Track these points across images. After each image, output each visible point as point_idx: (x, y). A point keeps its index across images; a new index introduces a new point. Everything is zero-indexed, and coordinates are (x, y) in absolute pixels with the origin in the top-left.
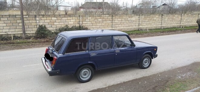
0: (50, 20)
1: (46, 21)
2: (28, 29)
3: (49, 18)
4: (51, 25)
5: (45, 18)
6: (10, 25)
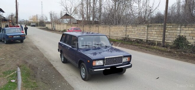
0: (192, 31)
1: (187, 32)
2: (170, 39)
3: (192, 28)
4: (192, 37)
5: (187, 29)
6: (159, 33)
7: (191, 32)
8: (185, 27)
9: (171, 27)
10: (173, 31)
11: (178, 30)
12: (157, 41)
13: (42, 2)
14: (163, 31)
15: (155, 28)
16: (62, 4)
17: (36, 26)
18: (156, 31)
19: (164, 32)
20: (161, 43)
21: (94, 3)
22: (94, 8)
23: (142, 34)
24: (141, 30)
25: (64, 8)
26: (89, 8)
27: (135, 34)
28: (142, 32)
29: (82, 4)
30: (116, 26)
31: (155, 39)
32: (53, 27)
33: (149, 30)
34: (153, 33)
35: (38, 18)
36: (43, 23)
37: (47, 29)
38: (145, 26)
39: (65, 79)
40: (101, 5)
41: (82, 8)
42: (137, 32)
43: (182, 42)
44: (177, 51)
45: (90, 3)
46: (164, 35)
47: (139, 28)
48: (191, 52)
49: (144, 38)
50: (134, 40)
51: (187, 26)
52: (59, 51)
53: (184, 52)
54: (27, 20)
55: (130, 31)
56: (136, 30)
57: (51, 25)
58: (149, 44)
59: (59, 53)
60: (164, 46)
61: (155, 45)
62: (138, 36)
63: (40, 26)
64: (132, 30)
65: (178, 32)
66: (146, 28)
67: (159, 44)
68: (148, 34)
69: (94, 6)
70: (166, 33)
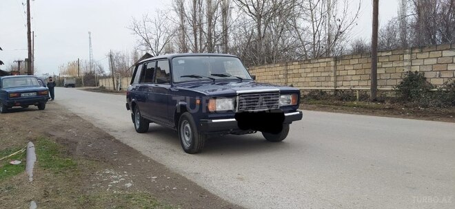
0: (437, 58)
1: (427, 62)
2: (389, 82)
3: (437, 52)
4: (438, 73)
5: (426, 55)
6: (362, 72)
7: (435, 61)
8: (422, 52)
9: (388, 56)
10: (395, 64)
11: (406, 60)
12: (359, 90)
13: (89, 33)
14: (370, 65)
15: (352, 62)
16: (136, 29)
17: (77, 87)
18: (356, 67)
19: (375, 68)
20: (369, 93)
21: (210, 25)
22: (210, 35)
23: (323, 79)
24: (319, 70)
25: (141, 38)
26: (198, 37)
27: (308, 80)
28: (323, 74)
29: (183, 28)
30: (262, 67)
31: (354, 86)
32: (117, 84)
33: (339, 68)
34: (349, 73)
35: (81, 67)
36: (94, 77)
37: (103, 90)
38: (329, 59)
39: (143, 153)
40: (225, 28)
41: (184, 37)
42: (311, 75)
43: (416, 87)
44: (406, 107)
45: (200, 25)
46: (374, 75)
47: (315, 65)
48: (439, 106)
49: (329, 87)
50: (306, 93)
51: (426, 49)
52: (128, 109)
53: (423, 106)
54: (55, 76)
55: (295, 76)
56: (308, 70)
57: (111, 80)
58: (342, 99)
59: (130, 112)
60: (375, 100)
61: (355, 99)
62: (314, 84)
63: (85, 85)
64: (300, 71)
65: (406, 64)
66: (332, 63)
67: (364, 97)
68: (336, 76)
69: (209, 31)
70: (378, 70)
